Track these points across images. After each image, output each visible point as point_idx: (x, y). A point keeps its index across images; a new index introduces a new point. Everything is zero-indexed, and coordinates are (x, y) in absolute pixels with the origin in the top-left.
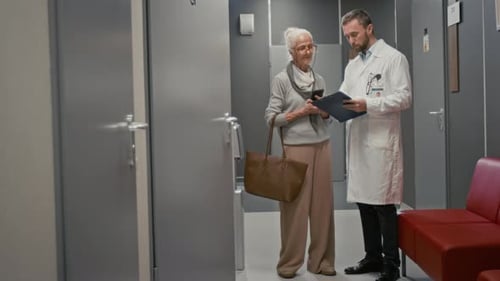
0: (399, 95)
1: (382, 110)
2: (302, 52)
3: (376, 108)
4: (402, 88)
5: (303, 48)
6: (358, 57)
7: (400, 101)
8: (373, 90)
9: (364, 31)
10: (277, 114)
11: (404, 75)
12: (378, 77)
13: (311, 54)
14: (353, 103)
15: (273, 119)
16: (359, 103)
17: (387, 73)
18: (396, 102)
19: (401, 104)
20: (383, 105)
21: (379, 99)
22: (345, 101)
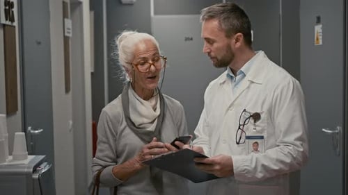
0: (286, 150)
1: (260, 175)
2: (142, 68)
3: (249, 172)
4: (291, 138)
5: (145, 61)
6: (224, 76)
7: (288, 160)
8: (248, 138)
9: (226, 41)
10: (105, 167)
11: (298, 113)
12: (256, 117)
13: (157, 70)
14: (212, 164)
15: (98, 175)
16: (219, 164)
17: (270, 112)
18: (282, 162)
19: (290, 165)
20: (259, 169)
21: (255, 155)
22: (196, 160)
